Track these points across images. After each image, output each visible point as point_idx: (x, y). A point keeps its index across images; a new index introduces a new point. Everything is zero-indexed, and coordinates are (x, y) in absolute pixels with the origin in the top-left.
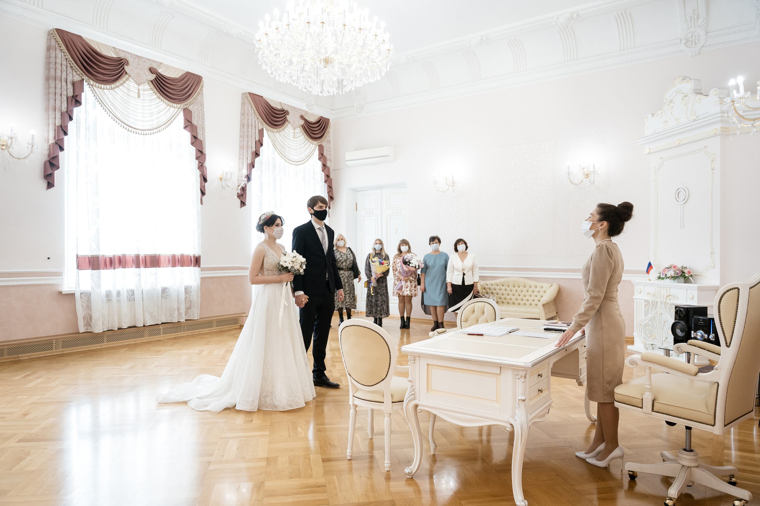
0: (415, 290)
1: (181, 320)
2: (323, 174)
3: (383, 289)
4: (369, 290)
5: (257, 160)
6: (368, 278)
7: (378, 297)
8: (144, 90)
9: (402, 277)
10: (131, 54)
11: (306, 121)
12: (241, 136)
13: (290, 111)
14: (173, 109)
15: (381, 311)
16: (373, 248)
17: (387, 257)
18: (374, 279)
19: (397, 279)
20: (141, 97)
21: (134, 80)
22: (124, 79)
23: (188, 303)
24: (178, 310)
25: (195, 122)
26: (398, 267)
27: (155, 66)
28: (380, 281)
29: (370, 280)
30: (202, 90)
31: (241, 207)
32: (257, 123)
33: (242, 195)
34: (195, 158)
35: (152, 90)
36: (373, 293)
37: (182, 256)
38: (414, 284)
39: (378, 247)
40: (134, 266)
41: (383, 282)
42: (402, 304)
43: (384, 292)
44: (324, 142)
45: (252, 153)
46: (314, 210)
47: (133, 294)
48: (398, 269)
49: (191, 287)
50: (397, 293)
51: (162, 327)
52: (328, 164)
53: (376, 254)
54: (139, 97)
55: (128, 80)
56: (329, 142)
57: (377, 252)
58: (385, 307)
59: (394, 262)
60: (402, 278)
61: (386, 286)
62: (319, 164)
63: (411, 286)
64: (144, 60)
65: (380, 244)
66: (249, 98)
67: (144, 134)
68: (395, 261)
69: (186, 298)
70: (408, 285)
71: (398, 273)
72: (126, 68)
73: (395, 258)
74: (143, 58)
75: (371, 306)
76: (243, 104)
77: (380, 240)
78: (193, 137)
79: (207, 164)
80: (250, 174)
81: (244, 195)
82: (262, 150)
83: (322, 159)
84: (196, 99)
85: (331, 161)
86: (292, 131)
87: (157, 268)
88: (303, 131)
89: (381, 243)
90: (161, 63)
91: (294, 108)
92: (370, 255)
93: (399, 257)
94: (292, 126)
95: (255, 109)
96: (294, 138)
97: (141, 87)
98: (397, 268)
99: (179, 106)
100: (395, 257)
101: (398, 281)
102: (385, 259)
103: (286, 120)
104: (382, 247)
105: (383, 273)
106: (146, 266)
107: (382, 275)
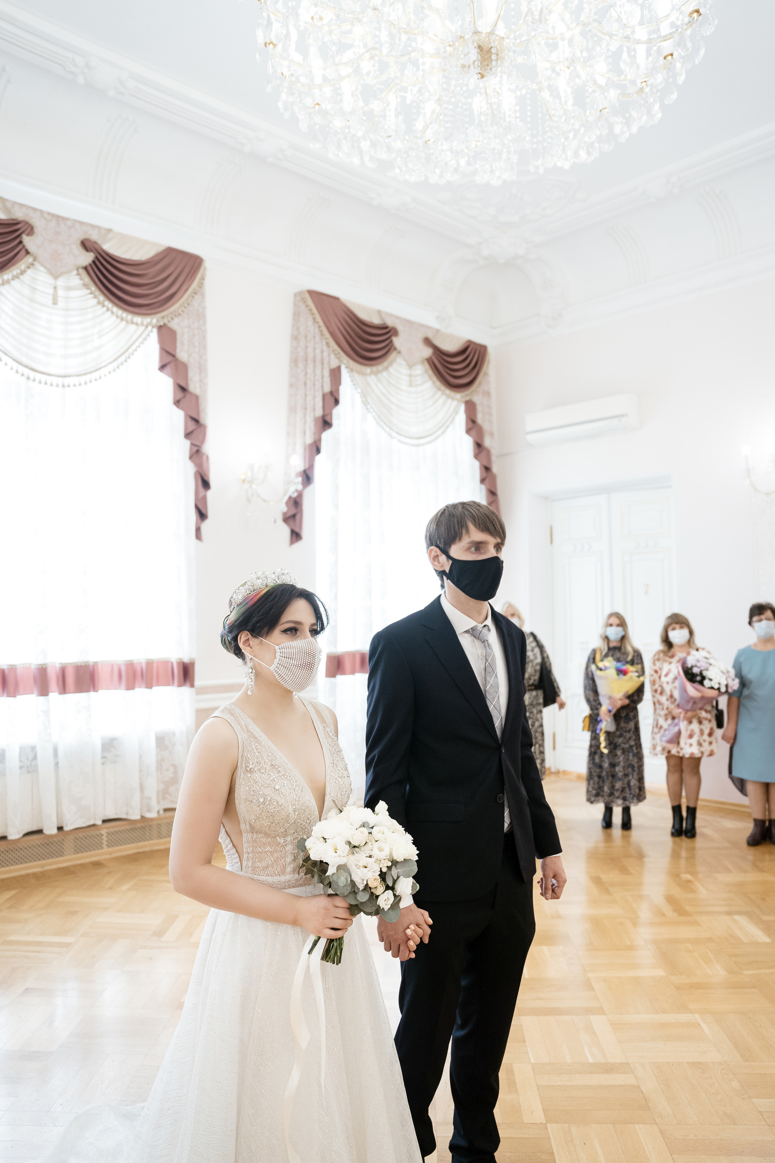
0: (711, 743)
1: (148, 815)
2: (477, 464)
3: (628, 735)
4: (595, 737)
5: (327, 436)
6: (592, 709)
7: (616, 755)
8: (69, 288)
9: (680, 710)
10: (41, 212)
11: (437, 350)
12: (291, 385)
13: (400, 328)
14: (133, 327)
15: (623, 790)
16: (601, 636)
17: (638, 655)
18: (606, 712)
19: (666, 715)
20: (61, 304)
21: (45, 268)
22: (22, 265)
23: (168, 770)
24: (142, 788)
25: (182, 354)
26: (668, 683)
27: (94, 236)
28: (621, 717)
29: (598, 715)
30: (201, 285)
31: (292, 542)
32: (325, 354)
33: (294, 516)
34: (182, 433)
35: (85, 286)
36: (605, 747)
37: (150, 664)
38: (707, 727)
39: (615, 633)
40: (35, 692)
41: (627, 719)
42: (675, 777)
43: (632, 743)
44: (475, 394)
45: (316, 420)
46: (449, 557)
47: (35, 758)
48: (667, 689)
49: (174, 734)
50: (664, 749)
51: (106, 830)
52: (487, 442)
53: (609, 649)
54: (55, 302)
55: (31, 266)
56: (488, 394)
57: (612, 645)
58: (633, 782)
59: (656, 672)
60: (681, 713)
61: (637, 729)
62: (468, 442)
63: (702, 732)
64: (69, 223)
65: (618, 625)
66: (310, 302)
67: (63, 386)
68: (657, 668)
69: (160, 762)
70: (692, 731)
71: (667, 700)
72: (27, 240)
73: (658, 660)
74: (67, 219)
75: (599, 777)
76: (296, 315)
77: (617, 615)
78: (177, 387)
79: (210, 448)
80: (311, 466)
81: (298, 517)
82: (338, 414)
83: (473, 432)
84: (186, 305)
85: (492, 434)
86: (405, 371)
87: (92, 694)
88: (430, 372)
89: (622, 624)
90: (110, 230)
91: (409, 323)
92: (594, 652)
93: (667, 659)
94: (406, 361)
95: (321, 323)
96: (411, 385)
97: (61, 282)
98: (665, 686)
99: (147, 320)
100: (656, 657)
101: (666, 719)
102: (632, 663)
103: (392, 349)
104: (623, 633)
105: (630, 697)
106: (63, 689)
107: (627, 702)
